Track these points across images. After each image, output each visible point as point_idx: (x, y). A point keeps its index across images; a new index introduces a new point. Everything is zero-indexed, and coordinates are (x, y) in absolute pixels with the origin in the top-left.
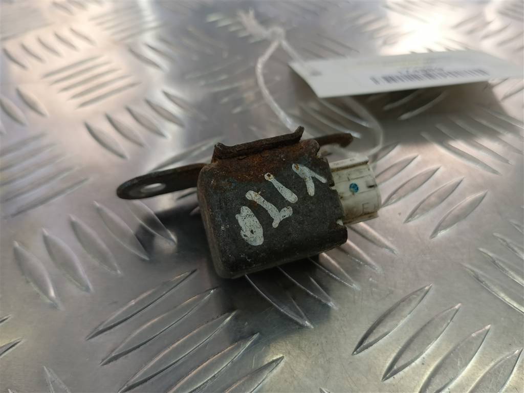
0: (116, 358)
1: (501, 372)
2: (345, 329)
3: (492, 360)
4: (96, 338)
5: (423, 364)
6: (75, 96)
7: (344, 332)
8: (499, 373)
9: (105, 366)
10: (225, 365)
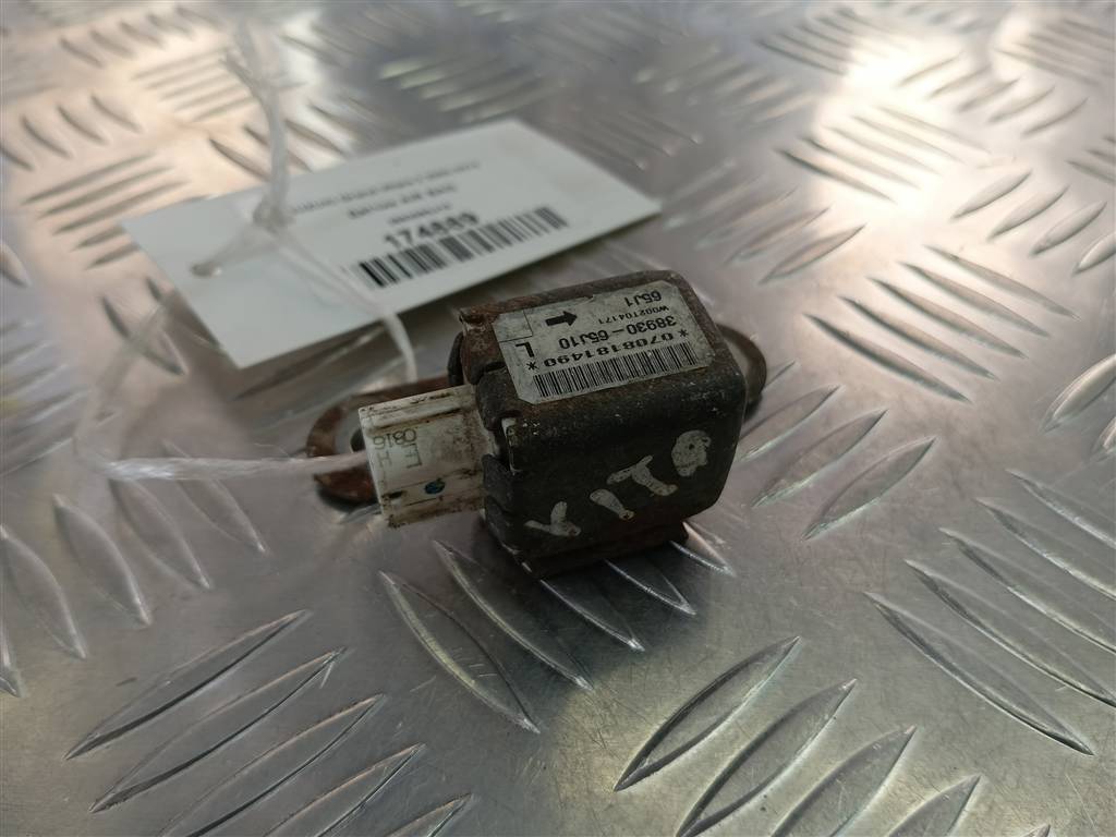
0: (124, 796)
1: (928, 828)
2: (605, 736)
3: (913, 801)
4: (87, 755)
5: (763, 809)
6: (86, 243)
7: (602, 740)
8: (924, 829)
9: (102, 813)
10: (348, 812)
